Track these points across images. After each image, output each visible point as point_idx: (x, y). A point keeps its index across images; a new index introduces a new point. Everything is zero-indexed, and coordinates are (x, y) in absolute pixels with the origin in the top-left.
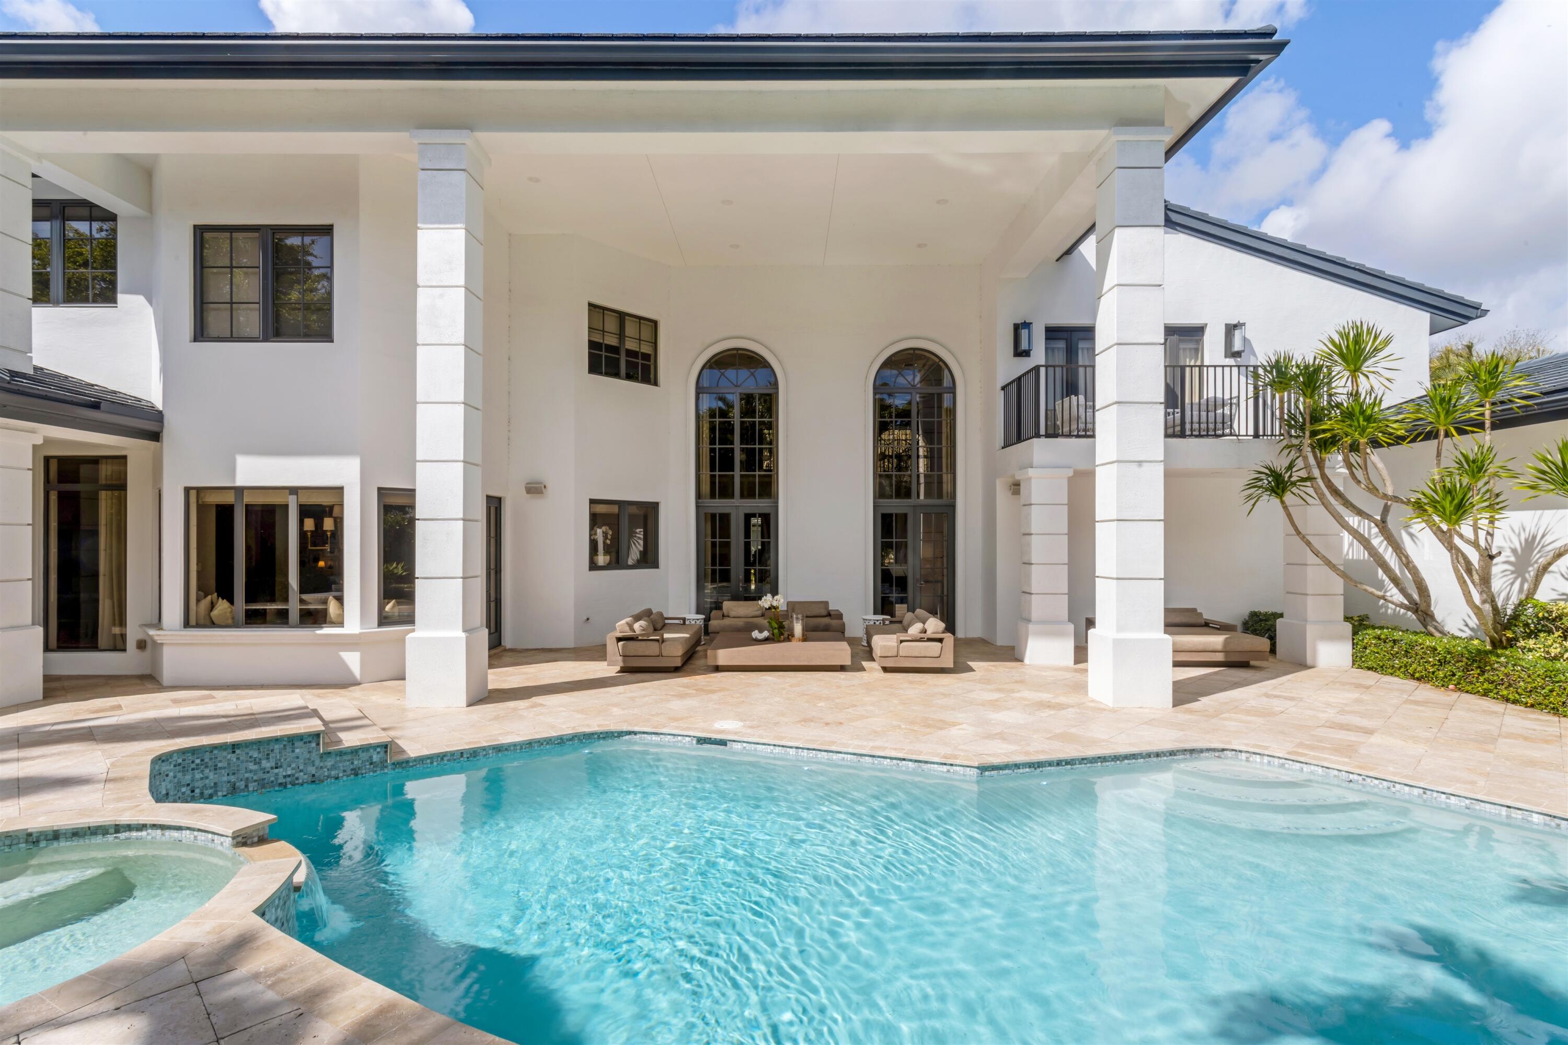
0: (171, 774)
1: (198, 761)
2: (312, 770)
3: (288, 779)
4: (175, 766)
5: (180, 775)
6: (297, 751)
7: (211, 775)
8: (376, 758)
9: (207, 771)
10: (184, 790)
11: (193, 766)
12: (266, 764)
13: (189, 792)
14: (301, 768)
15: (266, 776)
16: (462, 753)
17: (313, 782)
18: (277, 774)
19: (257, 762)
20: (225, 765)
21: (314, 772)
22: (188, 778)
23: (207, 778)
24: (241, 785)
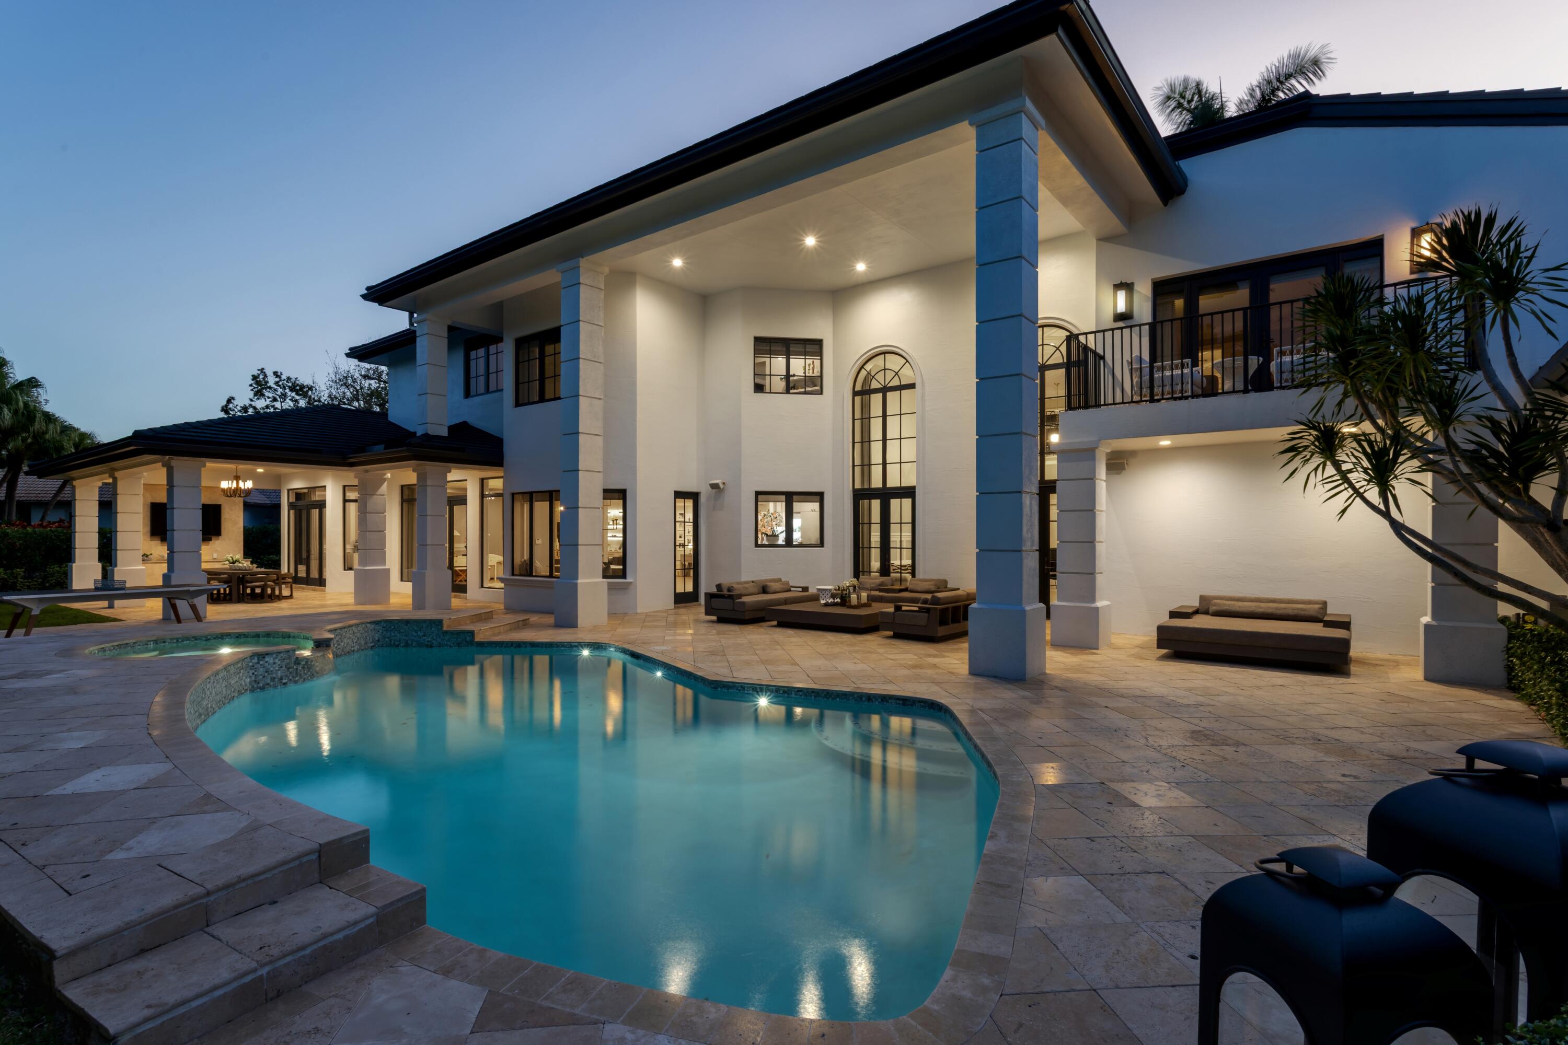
0: (381, 631)
1: (393, 627)
2: (439, 640)
3: (429, 643)
4: (383, 627)
5: (385, 632)
6: (433, 629)
7: (398, 636)
8: (468, 639)
9: (396, 633)
10: (387, 640)
11: (391, 629)
12: (420, 634)
13: (389, 641)
14: (435, 638)
15: (420, 639)
16: (512, 644)
17: (440, 646)
18: (424, 640)
19: (417, 632)
20: (403, 631)
21: (440, 641)
22: (388, 635)
23: (396, 636)
24: (410, 642)
